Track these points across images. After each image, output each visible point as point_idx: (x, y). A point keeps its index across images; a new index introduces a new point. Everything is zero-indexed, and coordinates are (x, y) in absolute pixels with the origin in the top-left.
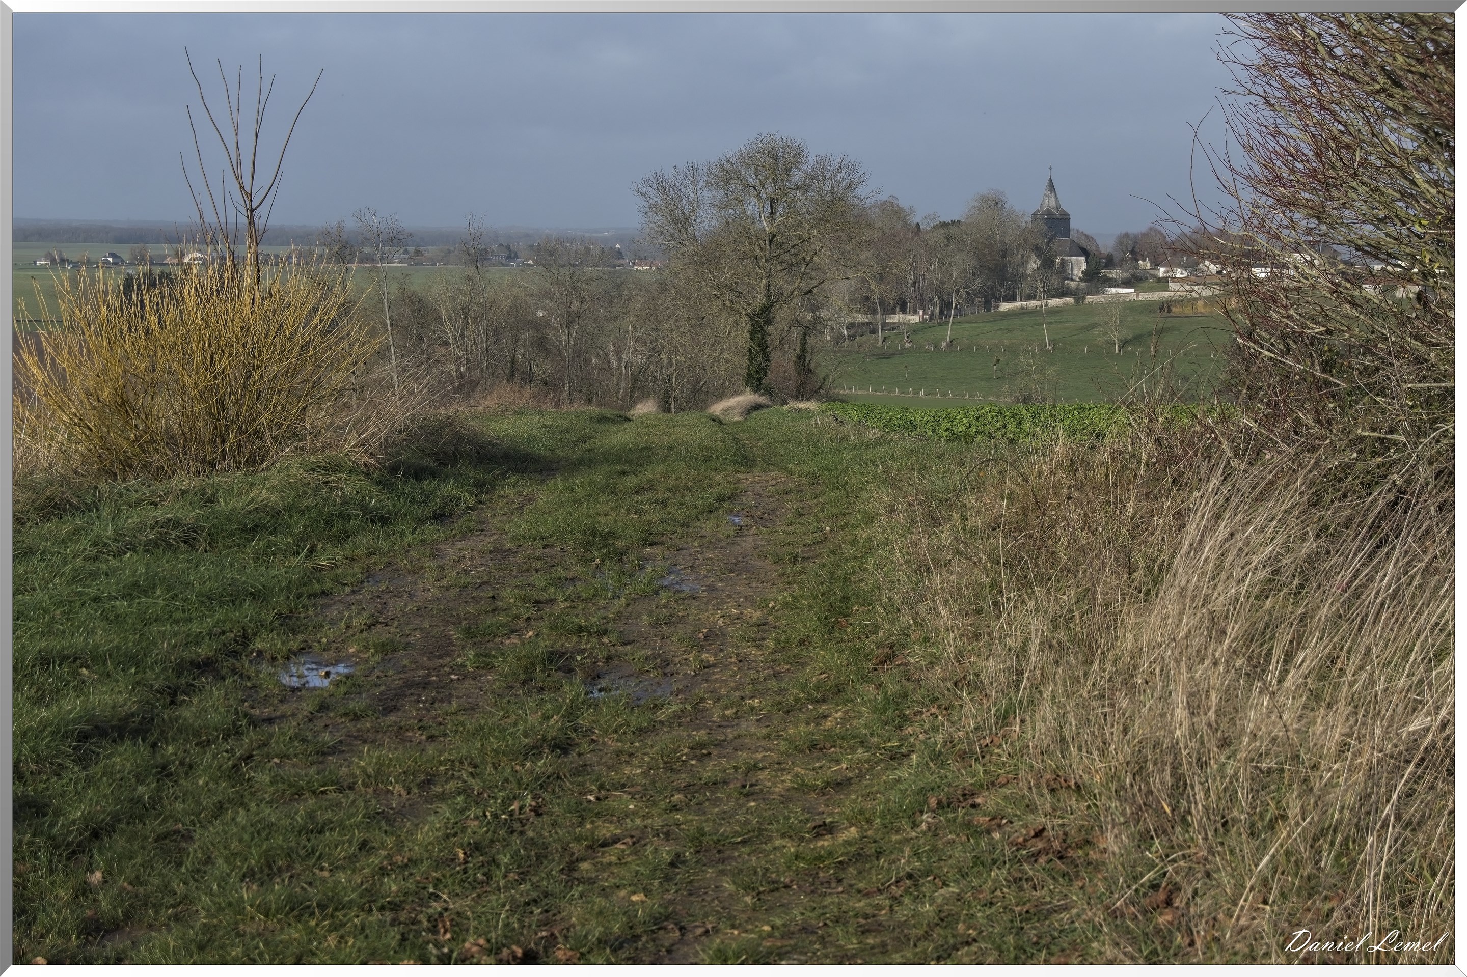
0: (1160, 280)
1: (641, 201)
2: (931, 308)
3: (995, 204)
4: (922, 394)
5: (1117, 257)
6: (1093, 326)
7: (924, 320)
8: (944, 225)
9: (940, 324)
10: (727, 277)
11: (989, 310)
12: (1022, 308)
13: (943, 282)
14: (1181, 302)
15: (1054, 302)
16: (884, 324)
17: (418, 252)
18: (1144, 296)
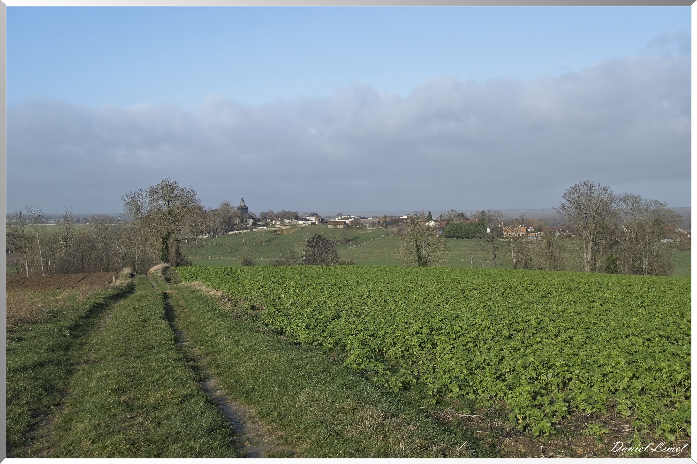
0: (273, 224)
1: (124, 202)
2: (210, 233)
3: (227, 205)
4: (209, 258)
5: (261, 219)
6: (256, 238)
7: (209, 237)
8: (213, 210)
9: (213, 238)
10: (154, 225)
11: (226, 234)
12: (236, 233)
13: (214, 227)
14: (279, 230)
15: (244, 231)
16: (197, 238)
17: (59, 221)
18: (269, 229)
